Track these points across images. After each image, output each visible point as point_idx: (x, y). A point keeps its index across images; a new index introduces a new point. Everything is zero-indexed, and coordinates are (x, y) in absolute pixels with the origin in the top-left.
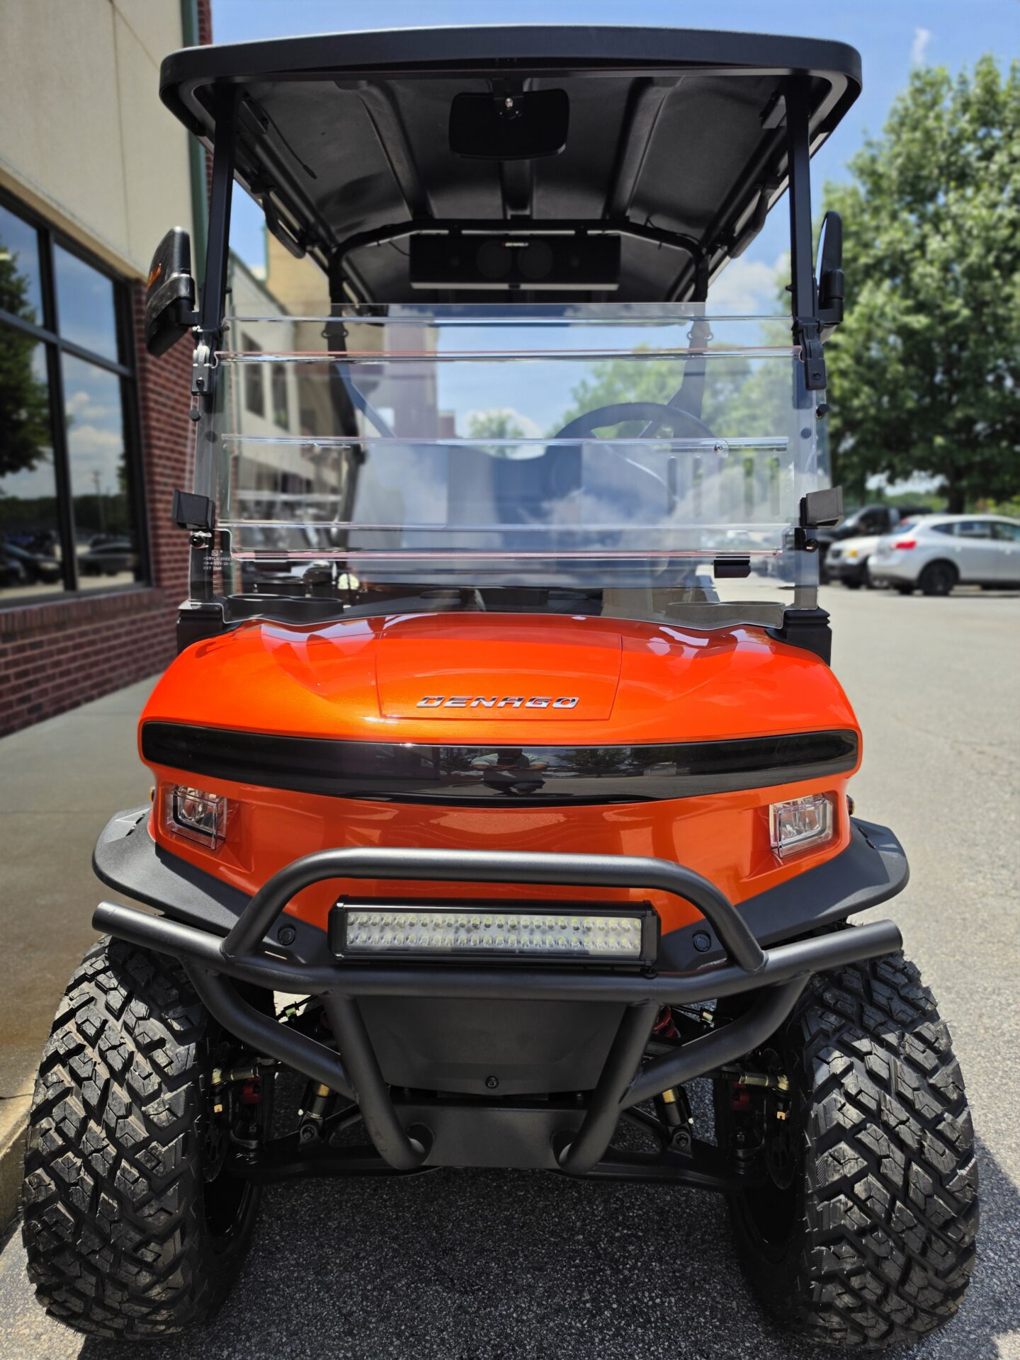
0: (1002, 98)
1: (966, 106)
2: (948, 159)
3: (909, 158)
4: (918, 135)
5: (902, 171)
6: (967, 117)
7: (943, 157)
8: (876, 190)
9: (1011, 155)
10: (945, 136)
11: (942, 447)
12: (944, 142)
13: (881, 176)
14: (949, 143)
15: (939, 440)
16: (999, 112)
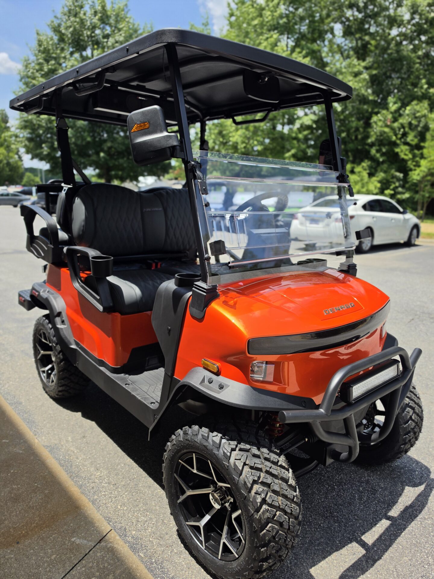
0: (109, 13)
1: (95, 13)
2: (91, 34)
3: (75, 29)
4: (78, 20)
5: (72, 34)
6: (97, 17)
7: (89, 33)
8: (62, 40)
9: (115, 40)
10: (89, 24)
11: (103, 157)
12: (89, 26)
13: (63, 34)
14: (91, 27)
15: (102, 154)
16: (108, 20)
